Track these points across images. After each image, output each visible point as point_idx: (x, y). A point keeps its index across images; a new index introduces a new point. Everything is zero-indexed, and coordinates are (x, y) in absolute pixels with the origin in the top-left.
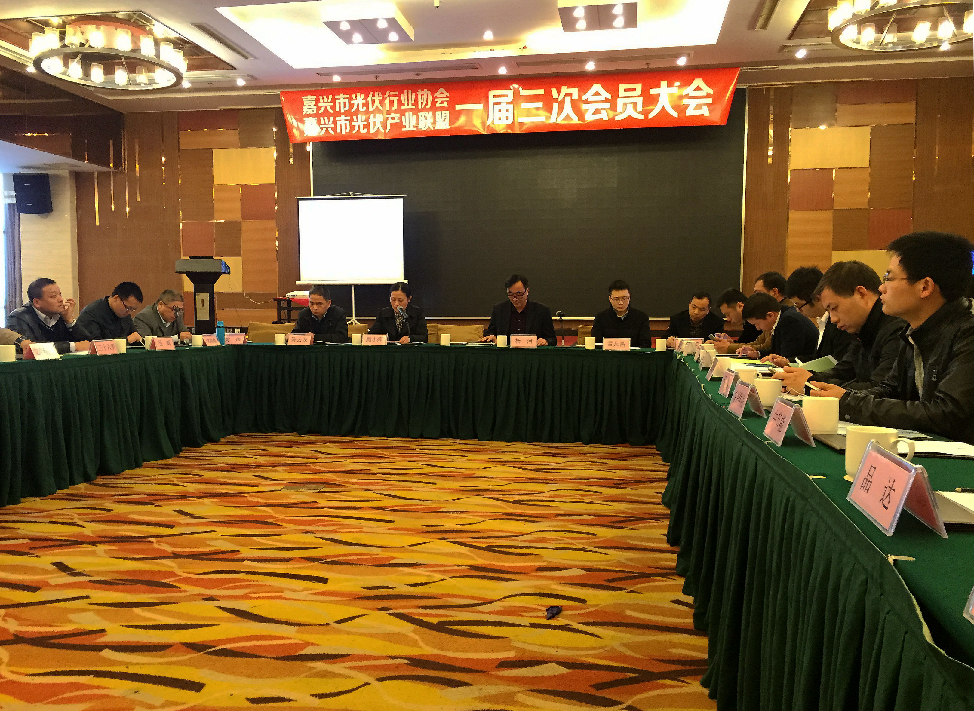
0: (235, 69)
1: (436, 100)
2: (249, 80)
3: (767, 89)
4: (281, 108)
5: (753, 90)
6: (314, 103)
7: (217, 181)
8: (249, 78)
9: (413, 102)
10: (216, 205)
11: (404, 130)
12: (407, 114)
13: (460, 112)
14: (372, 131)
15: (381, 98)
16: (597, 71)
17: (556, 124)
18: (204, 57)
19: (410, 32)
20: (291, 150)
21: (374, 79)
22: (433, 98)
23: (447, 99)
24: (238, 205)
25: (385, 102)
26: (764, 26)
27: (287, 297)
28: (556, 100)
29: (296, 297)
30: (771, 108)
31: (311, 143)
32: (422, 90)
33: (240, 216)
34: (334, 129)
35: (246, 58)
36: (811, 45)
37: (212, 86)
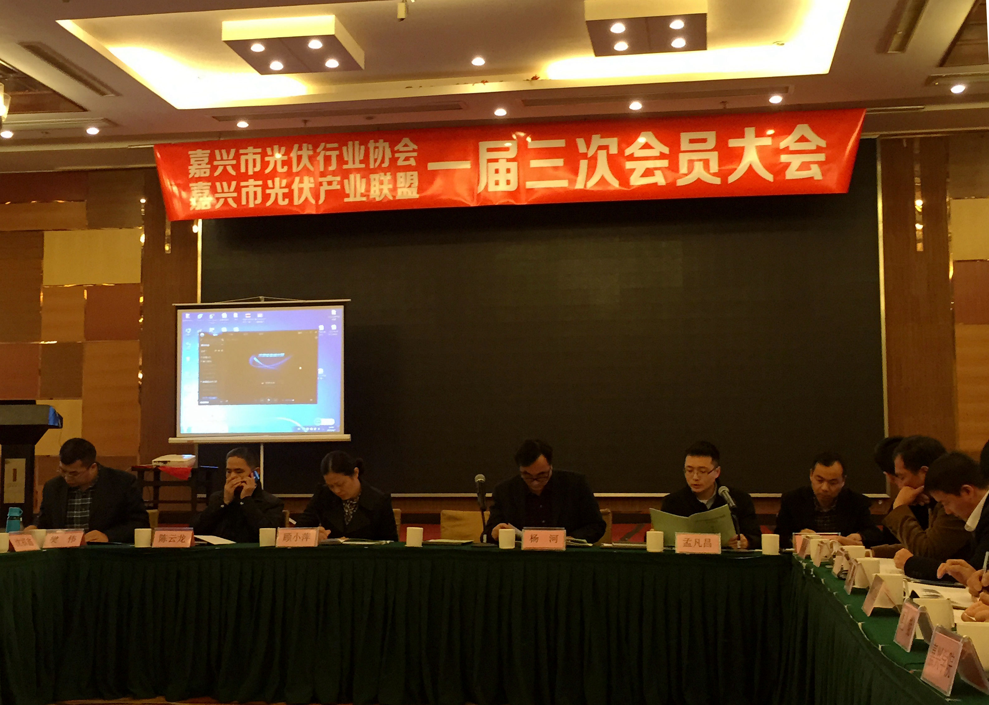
0: (84, 110)
1: (397, 155)
2: (105, 127)
3: (908, 140)
4: (155, 168)
5: (886, 142)
6: (207, 160)
7: (48, 281)
8: (104, 124)
9: (362, 158)
10: (46, 318)
11: (346, 200)
12: (352, 177)
13: (435, 173)
14: (296, 202)
15: (311, 153)
16: (647, 113)
17: (584, 192)
18: (37, 92)
19: (359, 56)
20: (168, 232)
21: (302, 125)
22: (393, 152)
23: (415, 154)
24: (81, 317)
25: (318, 158)
26: (902, 47)
27: (154, 464)
28: (585, 156)
29: (168, 465)
30: (917, 168)
31: (200, 221)
32: (376, 141)
33: (82, 334)
34: (237, 200)
35: (103, 94)
36: (973, 75)
37: (47, 136)
